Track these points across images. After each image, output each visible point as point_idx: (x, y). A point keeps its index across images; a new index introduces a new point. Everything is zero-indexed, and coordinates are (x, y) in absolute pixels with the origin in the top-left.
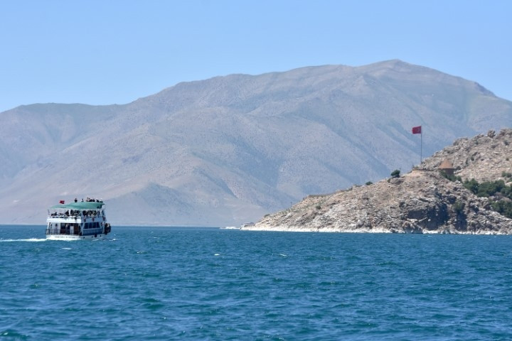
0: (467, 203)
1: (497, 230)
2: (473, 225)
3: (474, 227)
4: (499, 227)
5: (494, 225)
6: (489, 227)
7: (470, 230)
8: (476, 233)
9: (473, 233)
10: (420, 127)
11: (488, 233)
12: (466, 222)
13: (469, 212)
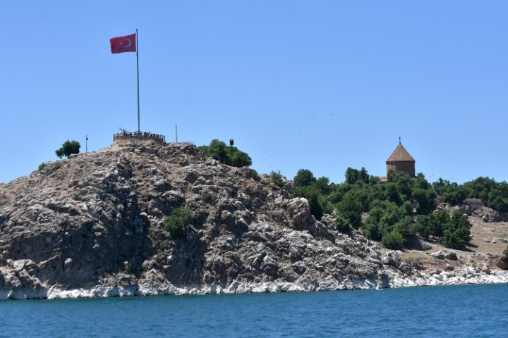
0: (212, 211)
1: (290, 279)
2: (220, 268)
3: (223, 274)
4: (300, 271)
5: (285, 266)
6: (268, 272)
7: (209, 281)
8: (226, 291)
9: (218, 290)
10: (133, 37)
11: (260, 288)
12: (203, 261)
13: (215, 233)
